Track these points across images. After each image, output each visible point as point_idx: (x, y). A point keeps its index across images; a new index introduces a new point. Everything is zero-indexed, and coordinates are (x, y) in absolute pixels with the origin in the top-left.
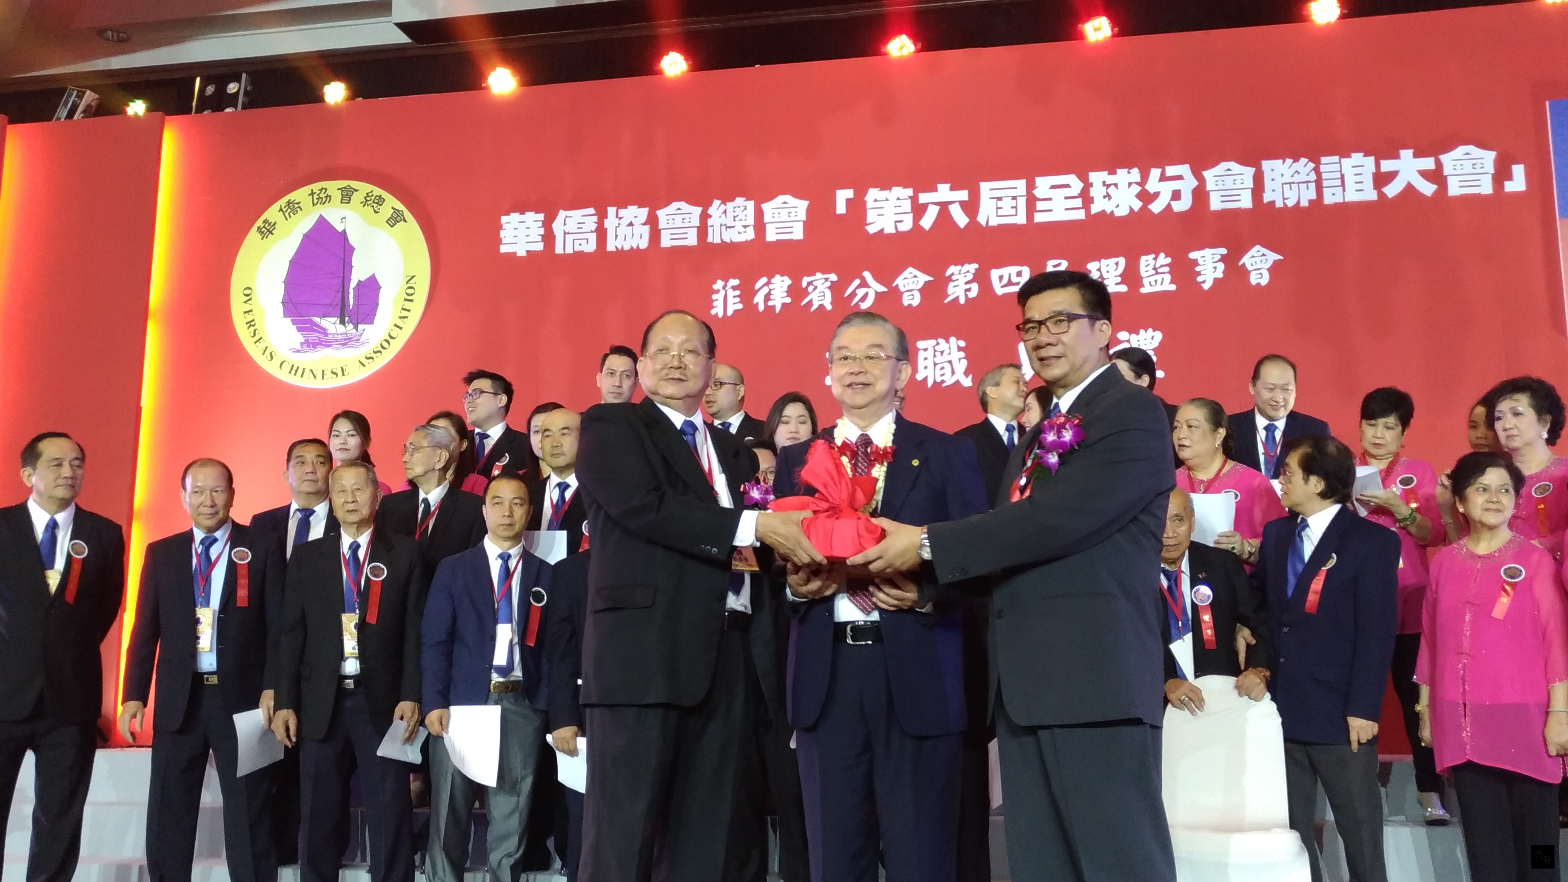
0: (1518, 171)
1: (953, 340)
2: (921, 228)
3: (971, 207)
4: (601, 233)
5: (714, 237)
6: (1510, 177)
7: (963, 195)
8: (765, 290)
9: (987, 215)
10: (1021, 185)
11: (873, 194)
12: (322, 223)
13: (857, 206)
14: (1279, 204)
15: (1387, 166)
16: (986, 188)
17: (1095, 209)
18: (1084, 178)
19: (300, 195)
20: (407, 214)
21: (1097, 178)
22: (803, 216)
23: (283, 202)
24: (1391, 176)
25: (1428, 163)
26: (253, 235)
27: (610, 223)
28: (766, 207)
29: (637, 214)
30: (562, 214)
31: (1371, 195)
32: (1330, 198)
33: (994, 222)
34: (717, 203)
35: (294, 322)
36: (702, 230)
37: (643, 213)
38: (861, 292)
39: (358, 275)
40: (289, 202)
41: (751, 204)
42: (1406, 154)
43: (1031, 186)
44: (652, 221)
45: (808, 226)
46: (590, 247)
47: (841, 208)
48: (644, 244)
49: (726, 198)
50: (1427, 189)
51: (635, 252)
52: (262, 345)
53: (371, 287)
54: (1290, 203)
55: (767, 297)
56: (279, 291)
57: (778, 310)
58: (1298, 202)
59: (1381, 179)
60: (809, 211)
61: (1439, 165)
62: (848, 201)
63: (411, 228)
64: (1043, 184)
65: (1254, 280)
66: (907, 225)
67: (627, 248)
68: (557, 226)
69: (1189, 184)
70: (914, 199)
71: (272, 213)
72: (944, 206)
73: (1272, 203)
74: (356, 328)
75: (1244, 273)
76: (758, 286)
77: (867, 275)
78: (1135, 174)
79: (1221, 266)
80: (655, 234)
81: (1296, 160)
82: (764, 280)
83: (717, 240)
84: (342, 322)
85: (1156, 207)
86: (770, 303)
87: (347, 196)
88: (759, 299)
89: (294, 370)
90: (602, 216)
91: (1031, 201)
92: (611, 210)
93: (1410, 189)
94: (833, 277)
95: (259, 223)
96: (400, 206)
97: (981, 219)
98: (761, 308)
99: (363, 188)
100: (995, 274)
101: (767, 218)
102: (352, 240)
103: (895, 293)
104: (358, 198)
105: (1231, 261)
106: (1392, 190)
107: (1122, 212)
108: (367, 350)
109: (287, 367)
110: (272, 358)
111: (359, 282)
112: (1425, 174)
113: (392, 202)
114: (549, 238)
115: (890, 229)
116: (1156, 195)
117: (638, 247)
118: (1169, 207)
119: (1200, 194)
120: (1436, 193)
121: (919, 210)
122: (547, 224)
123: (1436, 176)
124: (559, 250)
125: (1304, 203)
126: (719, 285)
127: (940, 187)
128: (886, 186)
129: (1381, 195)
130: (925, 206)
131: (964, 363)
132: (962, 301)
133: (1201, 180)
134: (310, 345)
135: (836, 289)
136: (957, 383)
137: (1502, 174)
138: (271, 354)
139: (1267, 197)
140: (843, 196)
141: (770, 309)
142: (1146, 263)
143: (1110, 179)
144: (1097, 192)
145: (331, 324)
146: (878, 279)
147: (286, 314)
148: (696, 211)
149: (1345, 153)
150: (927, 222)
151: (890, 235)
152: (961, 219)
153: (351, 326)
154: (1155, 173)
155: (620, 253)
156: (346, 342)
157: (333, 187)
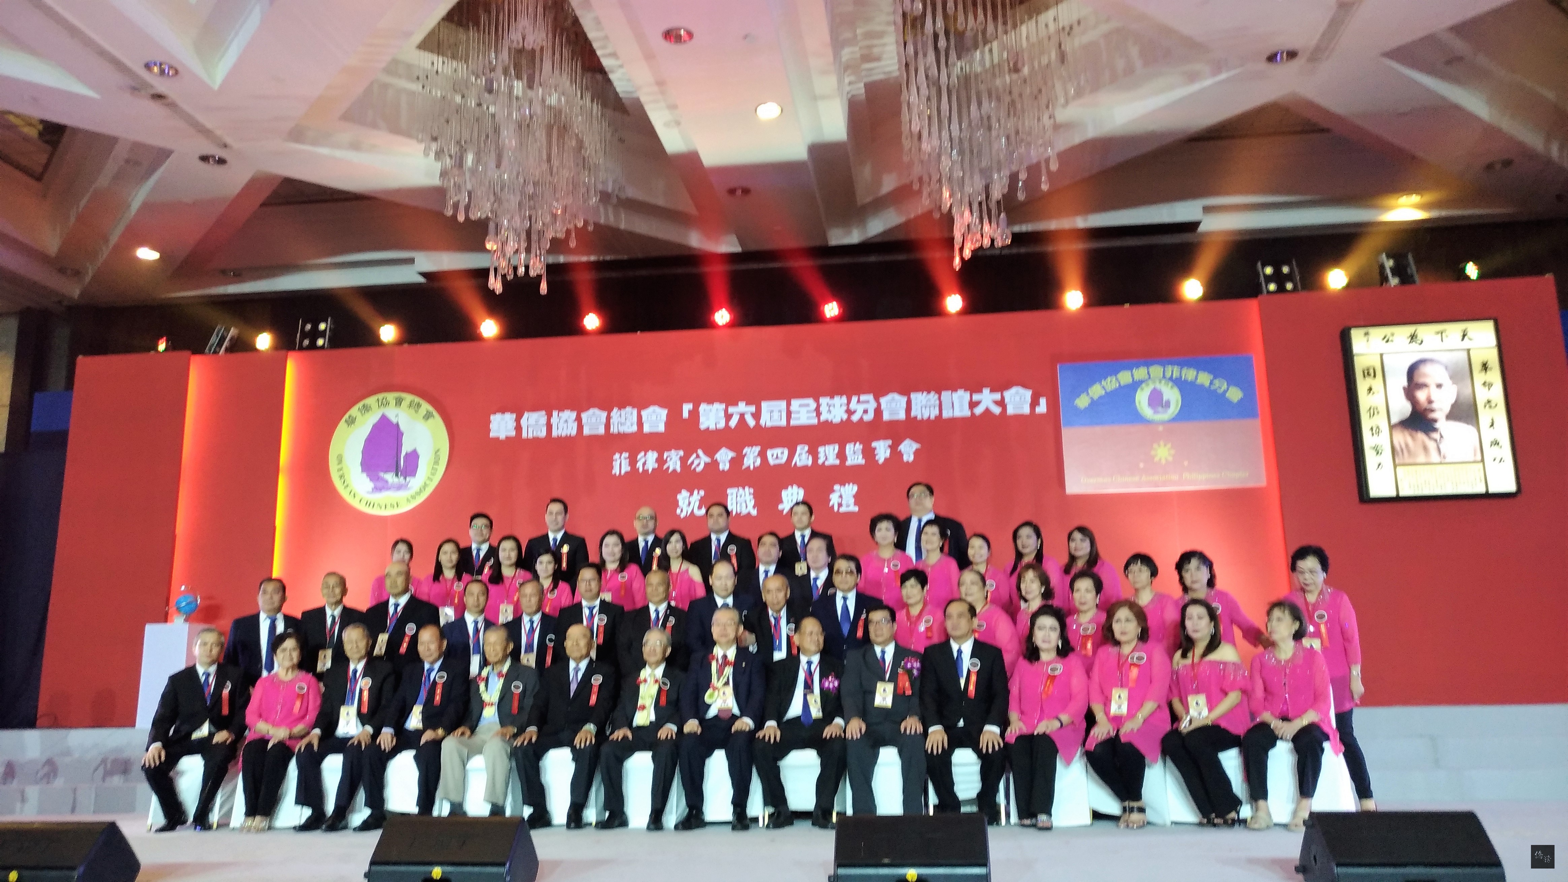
0: (1043, 401)
1: (747, 488)
2: (730, 428)
3: (757, 416)
4: (549, 427)
5: (614, 429)
6: (1038, 404)
7: (753, 409)
8: (643, 460)
9: (766, 420)
10: (783, 404)
11: (703, 407)
12: (384, 419)
13: (694, 414)
14: (919, 417)
15: (976, 397)
16: (765, 405)
17: (823, 418)
18: (817, 400)
19: (371, 401)
20: (435, 413)
21: (824, 401)
22: (664, 418)
23: (360, 405)
24: (978, 403)
25: (997, 396)
26: (342, 425)
27: (554, 420)
28: (644, 413)
29: (569, 415)
30: (526, 415)
31: (967, 413)
32: (946, 414)
33: (769, 424)
34: (615, 410)
35: (368, 475)
36: (608, 426)
37: (574, 415)
38: (696, 462)
39: (406, 449)
40: (364, 405)
41: (635, 412)
42: (986, 391)
43: (789, 405)
44: (579, 419)
45: (667, 424)
46: (543, 433)
47: (686, 415)
48: (574, 432)
49: (622, 407)
50: (997, 410)
51: (568, 438)
52: (349, 489)
53: (413, 457)
54: (926, 417)
55: (644, 464)
56: (359, 457)
57: (650, 471)
58: (929, 417)
59: (973, 405)
60: (668, 416)
61: (1003, 398)
62: (690, 412)
63: (437, 422)
64: (795, 403)
65: (905, 458)
66: (722, 425)
67: (564, 435)
68: (523, 422)
69: (872, 406)
70: (726, 411)
71: (354, 411)
72: (742, 416)
73: (916, 418)
74: (405, 478)
75: (901, 455)
76: (639, 457)
77: (700, 452)
78: (844, 399)
79: (888, 451)
80: (580, 427)
81: (929, 392)
82: (642, 454)
83: (616, 431)
84: (397, 475)
85: (855, 418)
86: (646, 468)
87: (399, 402)
88: (640, 465)
89: (368, 504)
90: (549, 416)
91: (789, 414)
92: (555, 413)
93: (987, 411)
94: (681, 453)
95: (346, 416)
96: (431, 408)
97: (762, 422)
98: (641, 470)
99: (408, 398)
100: (769, 453)
101: (644, 419)
102: (402, 427)
103: (715, 463)
104: (405, 404)
105: (894, 448)
106: (979, 411)
107: (837, 420)
108: (412, 492)
109: (363, 502)
110: (355, 497)
111: (406, 454)
112: (996, 403)
113: (426, 407)
114: (518, 428)
115: (712, 427)
116: (855, 412)
117: (570, 435)
118: (861, 418)
119: (878, 412)
120: (1001, 413)
121: (728, 417)
122: (518, 420)
123: (1001, 403)
124: (524, 435)
125: (932, 417)
126: (617, 456)
127: (740, 404)
128: (710, 402)
129: (973, 414)
130: (731, 416)
131: (753, 502)
132: (752, 467)
133: (879, 405)
134: (377, 489)
135: (684, 460)
136: (749, 514)
137: (1034, 403)
138: (354, 494)
139: (913, 414)
140: (687, 408)
141: (645, 471)
142: (849, 448)
143: (831, 402)
144: (824, 409)
145: (390, 477)
146: (706, 453)
147: (363, 470)
148: (604, 415)
149: (954, 389)
150: (733, 423)
151: (713, 431)
152: (751, 422)
153: (402, 478)
154: (854, 399)
155: (559, 439)
156: (399, 487)
157: (391, 396)
